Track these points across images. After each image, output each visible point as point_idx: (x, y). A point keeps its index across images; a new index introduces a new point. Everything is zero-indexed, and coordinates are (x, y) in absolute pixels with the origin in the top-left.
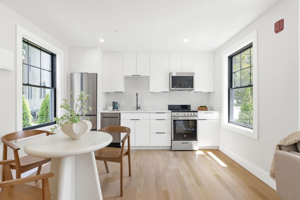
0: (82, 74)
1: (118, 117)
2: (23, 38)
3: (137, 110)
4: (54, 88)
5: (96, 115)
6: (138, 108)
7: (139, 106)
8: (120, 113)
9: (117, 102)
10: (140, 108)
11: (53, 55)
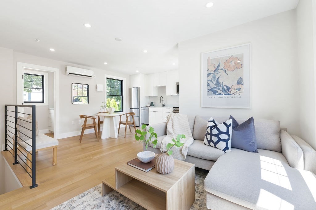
1: (148, 110)
4: (122, 96)
5: (139, 109)
8: (149, 108)
9: (153, 102)
10: (164, 105)
11: (122, 81)
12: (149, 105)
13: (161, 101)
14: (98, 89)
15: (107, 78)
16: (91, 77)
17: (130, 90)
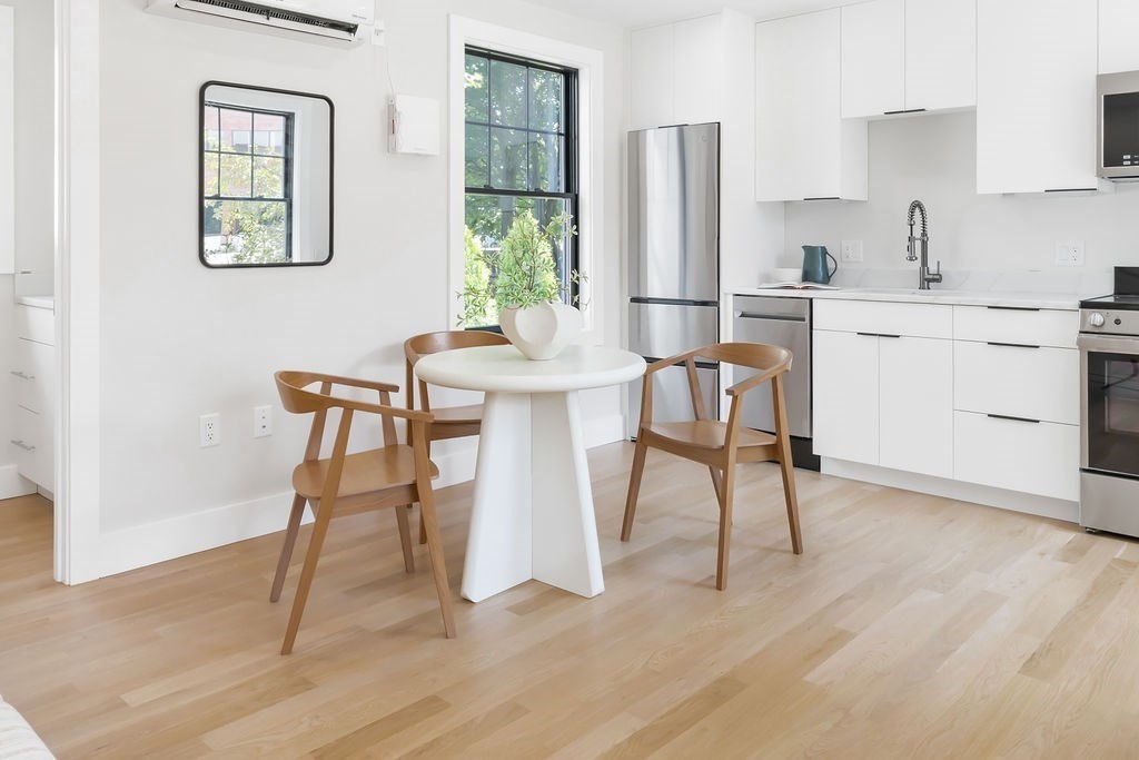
0: (681, 128)
1: (804, 320)
2: (466, 45)
3: (922, 287)
4: (572, 195)
5: (716, 304)
6: (929, 281)
7: (932, 268)
8: (811, 300)
9: (824, 249)
10: (937, 279)
11: (570, 75)
12: (794, 275)
13: (911, 239)
14: (408, 139)
15: (472, 51)
16: (351, 29)
17: (633, 148)
